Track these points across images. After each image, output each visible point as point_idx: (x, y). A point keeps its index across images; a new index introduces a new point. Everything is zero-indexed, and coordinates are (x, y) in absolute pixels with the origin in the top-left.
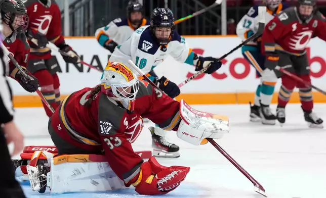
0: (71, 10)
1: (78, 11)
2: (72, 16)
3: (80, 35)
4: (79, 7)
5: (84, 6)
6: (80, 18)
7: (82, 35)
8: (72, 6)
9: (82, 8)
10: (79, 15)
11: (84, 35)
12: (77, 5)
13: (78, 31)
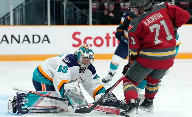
0: (14, 12)
1: (17, 13)
3: (18, 25)
4: (18, 11)
6: (18, 16)
7: (19, 24)
8: (14, 10)
9: (19, 11)
10: (18, 14)
11: (20, 25)
12: (17, 10)
13: (17, 23)
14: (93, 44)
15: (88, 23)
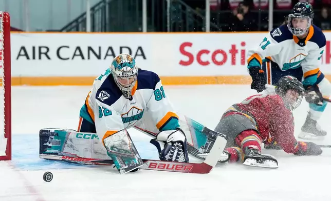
0: (92, 12)
1: (97, 13)
2: (93, 16)
3: (98, 31)
4: (98, 10)
5: (102, 8)
8: (93, 9)
9: (100, 11)
10: (98, 16)
11: (102, 31)
12: (96, 8)
13: (97, 28)
14: (210, 61)
15: (203, 29)
